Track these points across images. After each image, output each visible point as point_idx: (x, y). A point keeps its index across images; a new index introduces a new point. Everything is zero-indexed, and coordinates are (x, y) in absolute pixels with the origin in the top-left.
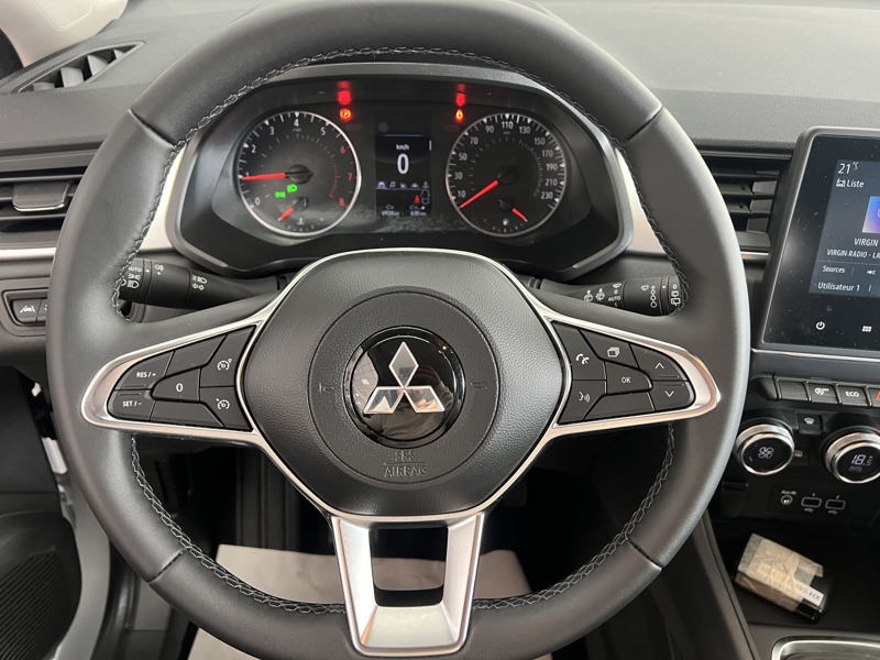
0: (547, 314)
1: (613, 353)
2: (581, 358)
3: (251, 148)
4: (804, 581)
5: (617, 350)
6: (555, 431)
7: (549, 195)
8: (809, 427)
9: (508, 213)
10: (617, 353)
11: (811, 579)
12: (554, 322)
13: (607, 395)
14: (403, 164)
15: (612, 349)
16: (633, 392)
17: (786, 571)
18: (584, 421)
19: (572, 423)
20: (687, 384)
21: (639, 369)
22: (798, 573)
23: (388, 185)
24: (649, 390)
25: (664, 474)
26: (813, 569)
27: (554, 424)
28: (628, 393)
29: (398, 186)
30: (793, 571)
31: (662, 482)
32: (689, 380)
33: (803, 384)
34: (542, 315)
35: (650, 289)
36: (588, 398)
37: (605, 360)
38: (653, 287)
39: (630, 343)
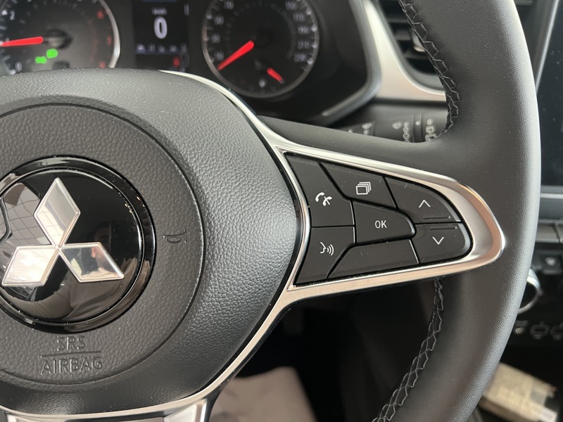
0: (280, 144)
1: (363, 190)
2: (322, 198)
3: (9, 15)
4: (538, 402)
5: (367, 186)
6: (292, 294)
7: (302, 57)
8: (551, 267)
9: (264, 74)
10: (369, 189)
11: (543, 400)
12: (288, 155)
13: (357, 244)
14: (161, 28)
15: (361, 185)
16: (390, 240)
17: (523, 394)
18: (328, 280)
19: (312, 283)
20: (461, 226)
21: (397, 209)
22: (534, 396)
23: (147, 47)
24: (410, 237)
25: (432, 341)
26: (544, 390)
27: (290, 284)
28: (384, 241)
29: (157, 49)
30: (528, 394)
31: (429, 353)
32: (463, 222)
33: (553, 226)
34: (273, 146)
35: (403, 127)
36: (331, 250)
37: (352, 200)
38: (406, 125)
39: (384, 176)
